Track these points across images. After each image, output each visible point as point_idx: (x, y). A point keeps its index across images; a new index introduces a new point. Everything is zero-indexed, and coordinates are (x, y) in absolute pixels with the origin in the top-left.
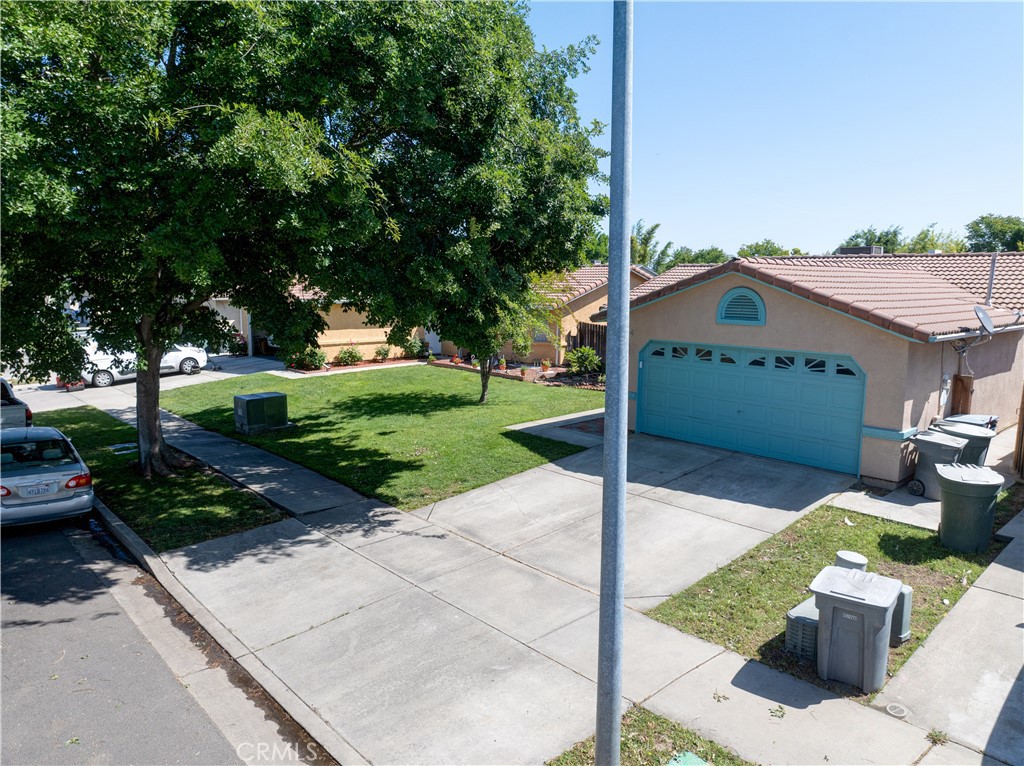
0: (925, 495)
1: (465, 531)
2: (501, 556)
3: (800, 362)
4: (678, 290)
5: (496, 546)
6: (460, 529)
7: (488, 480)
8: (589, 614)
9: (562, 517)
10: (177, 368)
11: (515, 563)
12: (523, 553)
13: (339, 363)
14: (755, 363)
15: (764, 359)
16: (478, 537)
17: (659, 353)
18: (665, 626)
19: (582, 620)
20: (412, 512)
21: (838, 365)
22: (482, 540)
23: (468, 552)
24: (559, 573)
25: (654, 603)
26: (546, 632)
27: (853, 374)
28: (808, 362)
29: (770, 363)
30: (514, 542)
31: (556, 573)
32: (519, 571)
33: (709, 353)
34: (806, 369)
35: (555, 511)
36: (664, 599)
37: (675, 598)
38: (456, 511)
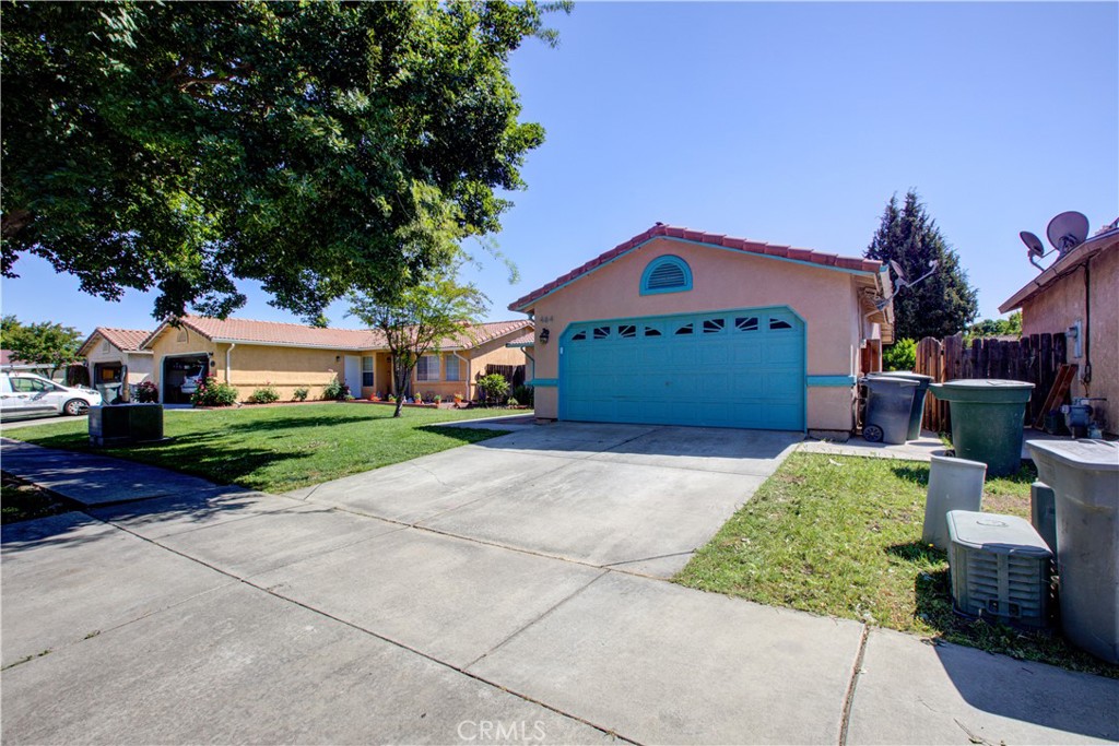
0: (885, 440)
1: (358, 506)
2: (411, 529)
3: (730, 323)
4: (601, 263)
5: (406, 517)
6: (352, 505)
7: (397, 459)
8: (578, 592)
9: (496, 483)
10: (61, 409)
11: (434, 534)
12: (445, 522)
13: (253, 401)
14: (683, 331)
15: (691, 325)
16: (377, 511)
17: (580, 337)
18: (720, 596)
19: (568, 603)
20: (287, 494)
21: (772, 320)
22: (383, 513)
23: (358, 527)
24: (507, 540)
25: (678, 565)
26: (503, 636)
27: (789, 327)
28: (738, 322)
29: (698, 328)
30: (431, 511)
31: (500, 540)
32: (441, 543)
33: (632, 329)
34: (737, 329)
35: (485, 479)
36: (689, 558)
37: (704, 555)
38: (350, 488)
